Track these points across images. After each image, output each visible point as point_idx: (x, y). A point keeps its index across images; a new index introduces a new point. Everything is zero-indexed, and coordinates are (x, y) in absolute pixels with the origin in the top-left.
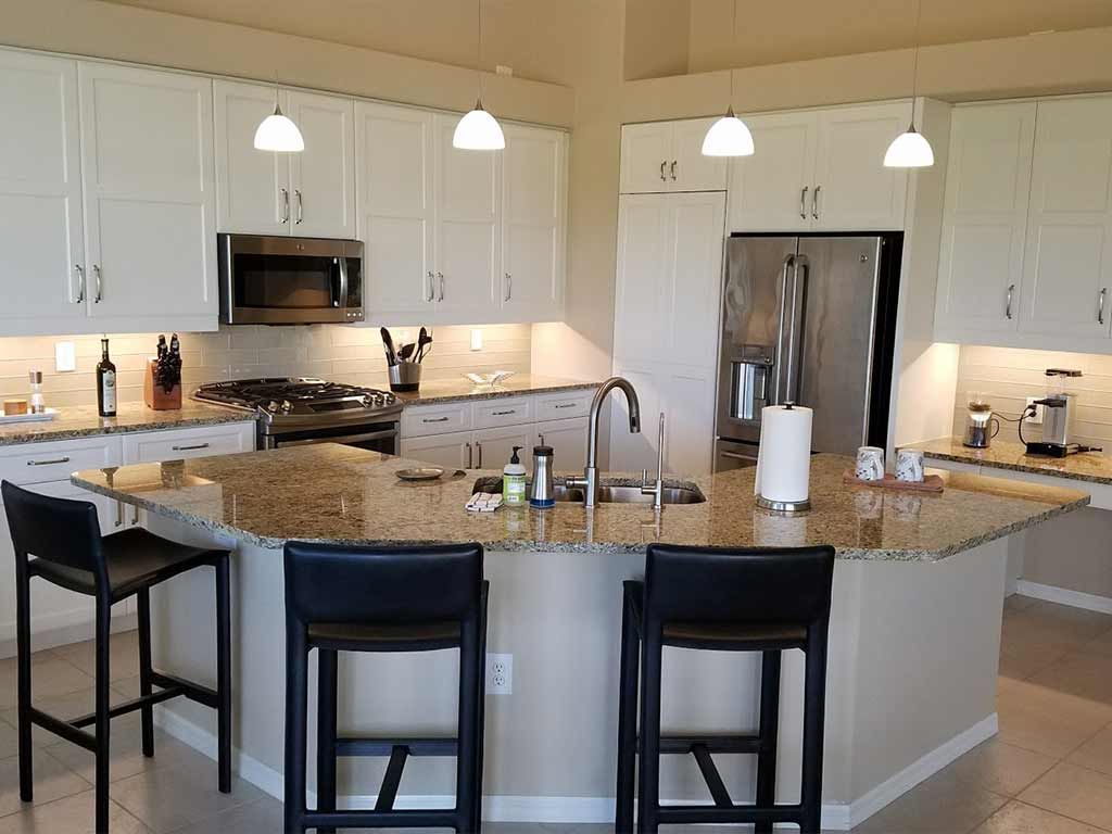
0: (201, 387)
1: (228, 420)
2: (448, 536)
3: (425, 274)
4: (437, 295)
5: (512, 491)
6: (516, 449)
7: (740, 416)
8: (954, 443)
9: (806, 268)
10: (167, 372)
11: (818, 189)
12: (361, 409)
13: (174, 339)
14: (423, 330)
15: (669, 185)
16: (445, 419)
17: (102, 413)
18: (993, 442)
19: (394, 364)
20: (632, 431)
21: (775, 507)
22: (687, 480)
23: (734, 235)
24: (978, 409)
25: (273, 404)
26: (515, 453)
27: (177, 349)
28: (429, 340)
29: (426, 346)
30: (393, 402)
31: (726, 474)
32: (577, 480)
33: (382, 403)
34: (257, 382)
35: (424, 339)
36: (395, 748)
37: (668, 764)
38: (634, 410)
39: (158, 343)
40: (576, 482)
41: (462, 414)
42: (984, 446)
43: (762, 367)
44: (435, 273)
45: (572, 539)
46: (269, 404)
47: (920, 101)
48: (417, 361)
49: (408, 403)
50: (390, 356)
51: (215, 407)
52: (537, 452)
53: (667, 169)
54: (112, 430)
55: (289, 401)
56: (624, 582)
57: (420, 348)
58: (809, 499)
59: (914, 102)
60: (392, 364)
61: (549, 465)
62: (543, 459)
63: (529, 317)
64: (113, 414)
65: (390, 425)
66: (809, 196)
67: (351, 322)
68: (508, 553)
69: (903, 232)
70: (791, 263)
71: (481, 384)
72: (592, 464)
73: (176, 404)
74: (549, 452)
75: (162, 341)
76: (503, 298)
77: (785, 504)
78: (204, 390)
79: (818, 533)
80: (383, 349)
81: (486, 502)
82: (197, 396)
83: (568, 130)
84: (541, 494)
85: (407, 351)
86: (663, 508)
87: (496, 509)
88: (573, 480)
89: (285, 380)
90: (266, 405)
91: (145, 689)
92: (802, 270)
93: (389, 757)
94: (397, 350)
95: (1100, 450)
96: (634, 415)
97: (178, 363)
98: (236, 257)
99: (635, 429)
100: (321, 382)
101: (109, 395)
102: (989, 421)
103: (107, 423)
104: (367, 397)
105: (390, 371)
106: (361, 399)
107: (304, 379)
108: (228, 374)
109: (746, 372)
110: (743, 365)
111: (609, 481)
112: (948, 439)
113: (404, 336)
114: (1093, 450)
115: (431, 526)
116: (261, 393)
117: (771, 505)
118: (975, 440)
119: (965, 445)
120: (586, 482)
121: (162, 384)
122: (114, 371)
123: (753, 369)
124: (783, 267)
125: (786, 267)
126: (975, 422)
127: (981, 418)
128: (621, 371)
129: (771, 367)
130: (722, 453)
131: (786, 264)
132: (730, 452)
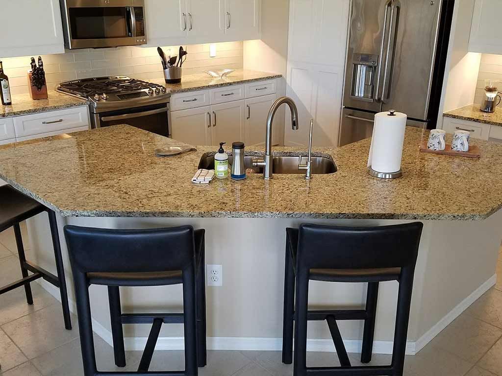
0: (60, 84)
1: (72, 106)
2: (177, 207)
3: (181, 15)
4: (188, 27)
5: (220, 170)
6: (221, 144)
7: (356, 95)
8: (474, 109)
9: (398, 8)
10: (38, 78)
12: (147, 97)
13: (40, 59)
14: (181, 48)
16: (195, 100)
17: (4, 104)
18: (497, 108)
19: (166, 68)
20: (293, 129)
21: (379, 176)
22: (327, 152)
24: (490, 90)
25: (97, 96)
26: (221, 148)
27: (42, 65)
28: (185, 53)
29: (184, 57)
30: (165, 91)
31: (349, 146)
32: (259, 162)
33: (159, 92)
34: (92, 80)
35: (182, 53)
36: (155, 320)
37: (312, 325)
38: (295, 116)
39: (31, 62)
40: (258, 164)
41: (204, 97)
42: (492, 111)
43: (371, 67)
44: (187, 13)
45: (254, 210)
46: (95, 95)
48: (179, 66)
49: (173, 92)
50: (164, 63)
51: (67, 97)
52: (235, 146)
54: (6, 115)
55: (106, 94)
56: (287, 228)
57: (181, 57)
58: (401, 170)
60: (165, 68)
61: (242, 154)
62: (238, 151)
63: (242, 37)
64: (10, 104)
65: (164, 105)
67: (139, 44)
68: (214, 218)
70: (390, 5)
71: (216, 77)
72: (268, 153)
73: (45, 96)
74: (241, 146)
75: (33, 61)
76: (226, 27)
77: (386, 174)
78: (62, 85)
79: (408, 199)
80: (159, 59)
81: (204, 177)
82: (58, 89)
84: (237, 172)
85: (173, 60)
86: (311, 178)
87: (210, 182)
88: (257, 162)
89: (107, 78)
90: (93, 96)
91: (25, 273)
92: (396, 9)
93: (152, 324)
94: (168, 60)
96: (295, 119)
97: (43, 74)
98: (70, 10)
99: (295, 127)
100: (127, 78)
101: (6, 93)
102: (496, 98)
103: (7, 109)
104: (150, 90)
105: (164, 72)
106: (147, 90)
107: (118, 77)
108: (75, 76)
109: (362, 70)
110: (359, 66)
111: (280, 153)
112: (471, 106)
113: (171, 51)
115: (168, 198)
116: (93, 87)
117: (377, 175)
118: (487, 107)
119: (481, 111)
120: (264, 164)
121: (36, 86)
122: (7, 80)
123: (365, 68)
124: (385, 7)
125: (386, 8)
126: (488, 98)
127: (492, 95)
128: (292, 68)
129: (375, 67)
130: (346, 116)
131: (387, 6)
132: (350, 115)
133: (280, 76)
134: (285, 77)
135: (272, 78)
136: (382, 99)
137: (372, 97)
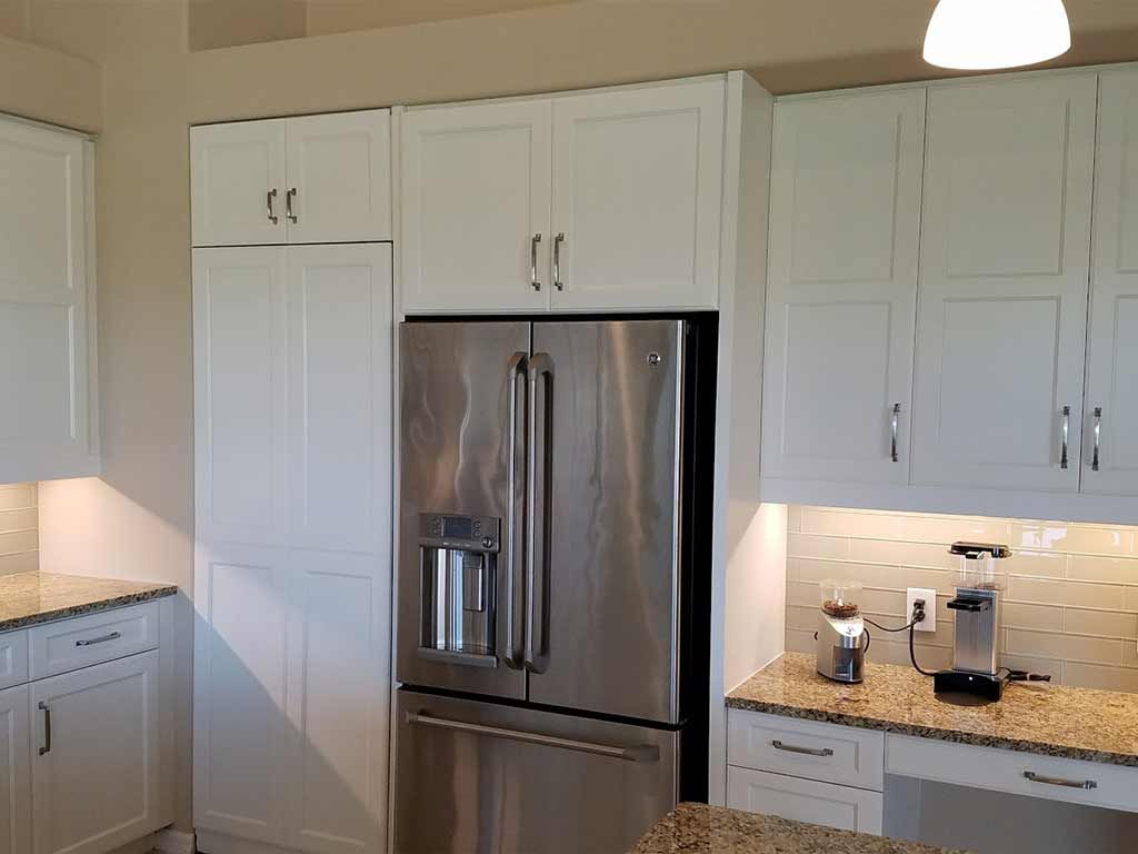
7: (441, 643)
8: (790, 669)
9: (550, 378)
11: (560, 239)
15: (284, 231)
18: (868, 667)
23: (410, 319)
24: (841, 613)
42: (858, 679)
43: (479, 554)
47: (737, 77)
53: (279, 202)
59: (726, 80)
63: (34, 471)
66: (544, 250)
69: (716, 313)
70: (522, 367)
83: (90, 134)
92: (542, 380)
95: (1047, 679)
102: (862, 637)
109: (450, 567)
110: (442, 553)
114: (1034, 678)
123: (461, 559)
124: (509, 375)
125: (513, 376)
126: (842, 636)
127: (851, 629)
128: (211, 564)
129: (494, 556)
130: (409, 717)
131: (514, 371)
132: (423, 713)
133: (172, 591)
134: (187, 593)
135: (140, 598)
136: (529, 659)
137: (492, 651)
